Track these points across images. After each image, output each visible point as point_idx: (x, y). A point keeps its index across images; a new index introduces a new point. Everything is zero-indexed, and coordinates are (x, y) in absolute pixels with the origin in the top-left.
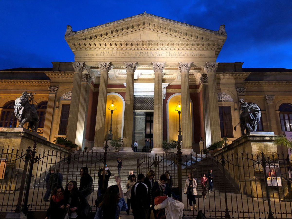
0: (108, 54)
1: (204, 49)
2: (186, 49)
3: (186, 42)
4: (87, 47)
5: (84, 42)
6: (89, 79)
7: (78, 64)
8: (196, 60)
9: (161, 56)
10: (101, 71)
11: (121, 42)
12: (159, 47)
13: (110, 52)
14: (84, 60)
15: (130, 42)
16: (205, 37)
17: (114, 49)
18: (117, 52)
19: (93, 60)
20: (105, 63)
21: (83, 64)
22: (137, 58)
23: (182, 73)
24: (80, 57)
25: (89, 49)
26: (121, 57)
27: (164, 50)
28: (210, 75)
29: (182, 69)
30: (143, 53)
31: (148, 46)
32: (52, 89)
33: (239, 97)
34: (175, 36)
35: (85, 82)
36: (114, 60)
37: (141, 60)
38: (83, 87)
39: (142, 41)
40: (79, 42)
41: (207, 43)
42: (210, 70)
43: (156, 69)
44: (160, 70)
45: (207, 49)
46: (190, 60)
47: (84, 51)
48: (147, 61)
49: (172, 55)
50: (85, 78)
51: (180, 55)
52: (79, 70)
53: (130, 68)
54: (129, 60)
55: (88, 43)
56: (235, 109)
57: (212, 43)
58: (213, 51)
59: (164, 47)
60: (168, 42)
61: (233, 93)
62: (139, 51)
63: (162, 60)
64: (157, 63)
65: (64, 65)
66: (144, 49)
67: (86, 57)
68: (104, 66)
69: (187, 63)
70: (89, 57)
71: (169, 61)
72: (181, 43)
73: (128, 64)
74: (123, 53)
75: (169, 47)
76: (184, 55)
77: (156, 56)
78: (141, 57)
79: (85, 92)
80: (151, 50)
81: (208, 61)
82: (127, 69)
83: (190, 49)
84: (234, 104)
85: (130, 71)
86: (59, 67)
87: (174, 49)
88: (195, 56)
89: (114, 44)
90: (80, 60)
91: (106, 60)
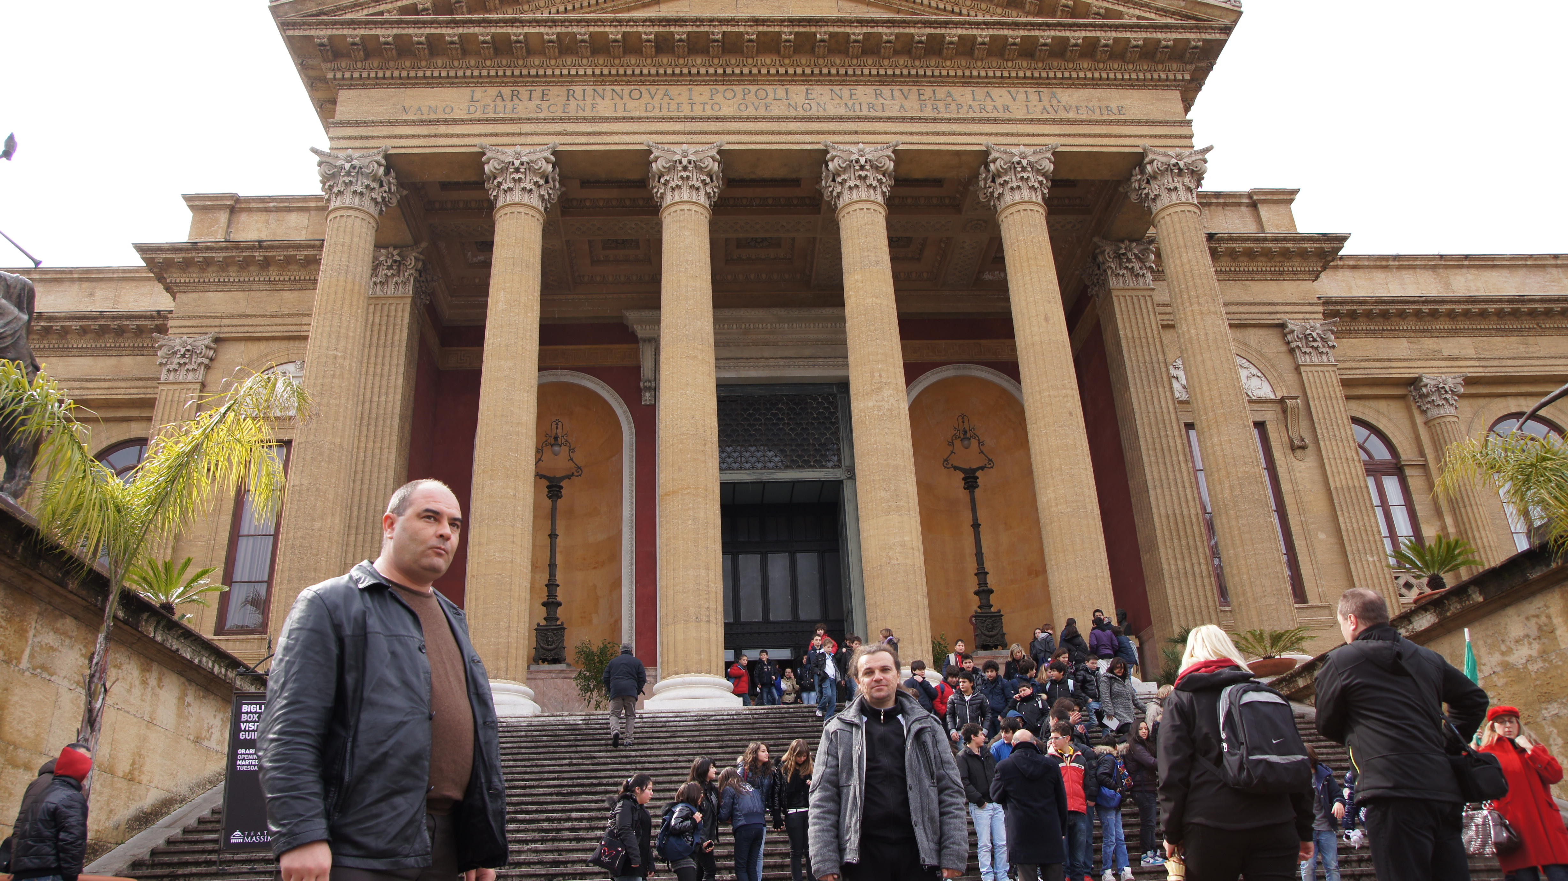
0: (537, 102)
1: (1119, 76)
2: (1013, 74)
3: (1016, 33)
4: (408, 64)
5: (395, 31)
6: (417, 275)
7: (349, 159)
8: (1080, 136)
9: (872, 113)
10: (500, 203)
11: (624, 29)
12: (855, 61)
13: (556, 92)
14: (389, 137)
15: (681, 26)
16: (1121, 8)
17: (581, 72)
18: (601, 92)
19: (447, 136)
20: (526, 150)
21: (383, 162)
22: (723, 119)
23: (1003, 205)
24: (366, 124)
25: (425, 77)
26: (625, 119)
27: (883, 80)
28: (1167, 219)
29: (1006, 182)
30: (762, 94)
31: (790, 57)
32: (183, 351)
33: (1304, 374)
34: (945, 10)
35: (390, 290)
36: (583, 134)
37: (751, 133)
38: (377, 320)
39: (757, 21)
40: (362, 32)
41: (1137, 37)
42: (1169, 190)
43: (845, 181)
44: (875, 188)
45: (1134, 76)
46: (1048, 135)
47: (392, 91)
48: (790, 138)
49: (935, 109)
50: (390, 268)
51: (983, 109)
52: (357, 199)
53: (682, 177)
54: (674, 133)
55: (416, 36)
56: (1291, 440)
57: (1165, 39)
58: (1168, 88)
59: (886, 62)
60: (912, 30)
61: (1265, 350)
62: (734, 87)
63: (879, 133)
64: (854, 149)
65: (259, 210)
66: (764, 71)
67: (405, 123)
68: (517, 170)
69: (1029, 151)
70: (422, 122)
71: (924, 139)
72: (986, 36)
73: (669, 157)
74: (636, 94)
75: (917, 63)
76: (1006, 108)
77: (842, 112)
78: (748, 119)
79: (388, 354)
80: (806, 80)
81: (1148, 142)
82: (667, 182)
83: (1040, 78)
84: (1285, 411)
85: (685, 194)
86: (229, 226)
87: (948, 76)
88: (1072, 115)
89: (583, 41)
90: (362, 138)
91: (532, 134)
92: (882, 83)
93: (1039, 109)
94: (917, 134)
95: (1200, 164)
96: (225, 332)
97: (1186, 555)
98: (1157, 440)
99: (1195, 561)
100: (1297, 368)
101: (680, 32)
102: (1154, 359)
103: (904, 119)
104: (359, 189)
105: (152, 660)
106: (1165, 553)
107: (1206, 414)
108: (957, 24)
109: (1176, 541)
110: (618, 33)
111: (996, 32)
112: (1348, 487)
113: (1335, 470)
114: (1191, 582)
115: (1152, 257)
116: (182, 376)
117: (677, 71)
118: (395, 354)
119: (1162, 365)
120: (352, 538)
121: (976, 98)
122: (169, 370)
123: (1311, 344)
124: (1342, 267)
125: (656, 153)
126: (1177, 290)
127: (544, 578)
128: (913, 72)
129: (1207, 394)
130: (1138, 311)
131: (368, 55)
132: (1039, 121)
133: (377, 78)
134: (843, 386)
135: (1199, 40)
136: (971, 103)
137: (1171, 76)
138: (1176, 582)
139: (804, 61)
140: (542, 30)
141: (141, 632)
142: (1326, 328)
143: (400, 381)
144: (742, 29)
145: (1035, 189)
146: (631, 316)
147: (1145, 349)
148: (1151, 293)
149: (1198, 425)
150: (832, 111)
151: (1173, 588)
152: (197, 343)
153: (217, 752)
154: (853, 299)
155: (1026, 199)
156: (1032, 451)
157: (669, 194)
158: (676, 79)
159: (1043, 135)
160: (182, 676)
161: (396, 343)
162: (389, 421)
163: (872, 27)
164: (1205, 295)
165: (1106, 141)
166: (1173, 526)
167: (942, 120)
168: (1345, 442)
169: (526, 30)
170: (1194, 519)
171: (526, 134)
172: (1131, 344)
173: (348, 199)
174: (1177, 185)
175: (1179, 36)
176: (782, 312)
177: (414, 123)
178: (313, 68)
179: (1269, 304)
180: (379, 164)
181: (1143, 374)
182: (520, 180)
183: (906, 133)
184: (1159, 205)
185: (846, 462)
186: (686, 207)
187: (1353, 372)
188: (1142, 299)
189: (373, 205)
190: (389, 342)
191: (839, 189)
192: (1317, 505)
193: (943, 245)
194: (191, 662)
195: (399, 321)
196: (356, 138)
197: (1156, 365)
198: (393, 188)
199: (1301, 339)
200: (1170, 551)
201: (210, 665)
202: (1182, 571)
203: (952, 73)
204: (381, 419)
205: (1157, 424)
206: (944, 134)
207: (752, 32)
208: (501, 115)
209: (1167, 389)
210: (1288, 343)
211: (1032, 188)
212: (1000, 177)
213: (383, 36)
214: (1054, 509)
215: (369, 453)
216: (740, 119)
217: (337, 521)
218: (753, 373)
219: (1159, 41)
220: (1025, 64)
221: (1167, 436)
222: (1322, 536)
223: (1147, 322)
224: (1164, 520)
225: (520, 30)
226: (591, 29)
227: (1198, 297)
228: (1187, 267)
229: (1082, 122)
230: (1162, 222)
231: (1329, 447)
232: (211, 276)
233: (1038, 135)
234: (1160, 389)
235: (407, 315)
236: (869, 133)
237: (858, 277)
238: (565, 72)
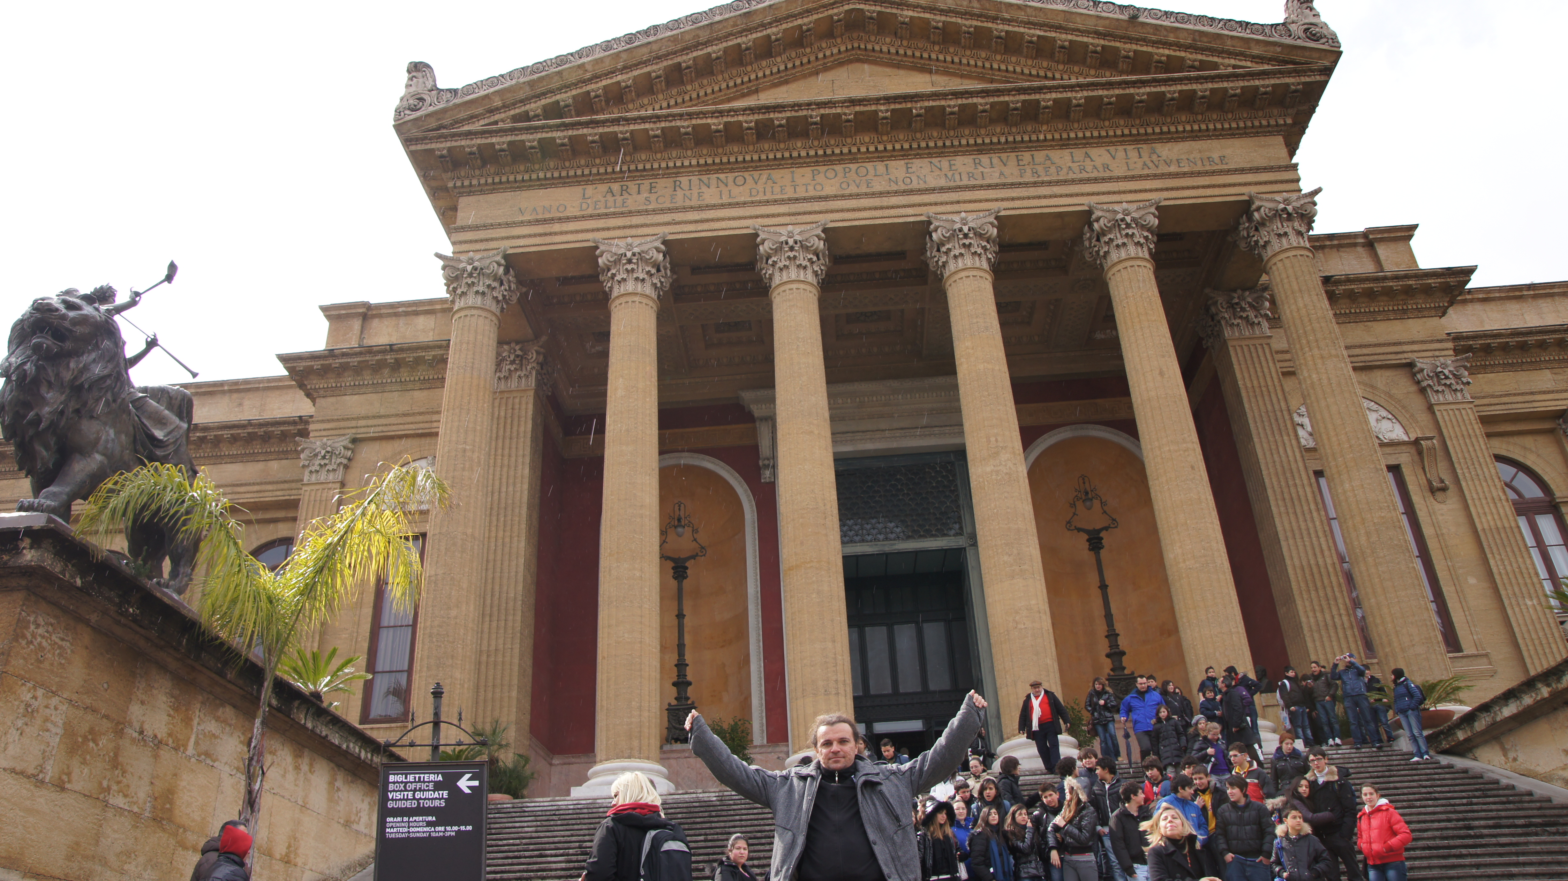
0: (646, 195)
1: (1219, 126)
2: (1111, 133)
3: (1111, 92)
4: (522, 168)
5: (509, 138)
6: (539, 368)
7: (471, 261)
8: (1183, 188)
9: (973, 182)
10: (615, 293)
11: (725, 119)
12: (952, 133)
13: (663, 185)
14: (508, 238)
15: (780, 112)
16: (1216, 59)
17: (686, 163)
18: (706, 181)
19: (561, 233)
20: (637, 241)
21: (503, 262)
22: (826, 198)
23: (1109, 263)
24: (485, 227)
25: (538, 179)
26: (731, 205)
27: (981, 149)
28: (1279, 265)
29: (1111, 240)
30: (863, 171)
31: (887, 134)
32: (323, 452)
33: (1438, 413)
34: (1038, 76)
35: (513, 384)
36: (691, 222)
37: (854, 210)
38: (502, 414)
39: (853, 102)
40: (479, 141)
41: (1234, 86)
42: (1279, 235)
43: (949, 250)
44: (979, 255)
45: (1234, 125)
46: (1151, 190)
47: (508, 195)
48: (892, 212)
49: (1035, 173)
50: (512, 362)
51: (1083, 169)
52: (479, 298)
53: (789, 257)
54: (779, 215)
55: (529, 141)
56: (1429, 482)
57: (1263, 86)
58: (1270, 133)
59: (983, 131)
60: (1007, 98)
61: (1393, 391)
62: (835, 167)
63: (980, 201)
64: (956, 218)
65: (389, 315)
66: (863, 149)
67: (522, 223)
68: (630, 261)
69: (1132, 207)
70: (538, 222)
71: (1026, 203)
72: (1081, 98)
73: (775, 238)
74: (740, 181)
75: (1014, 130)
76: (1106, 167)
77: (943, 182)
78: (851, 196)
79: (514, 446)
80: (905, 154)
81: (1253, 190)
82: (775, 263)
83: (1138, 134)
84: (1420, 453)
85: (793, 273)
86: (362, 332)
87: (1045, 140)
88: (1173, 169)
89: (687, 134)
90: (482, 241)
91: (642, 226)
92: (981, 152)
93: (1140, 164)
94: (1018, 199)
95: (1309, 207)
96: (362, 433)
97: (1325, 607)
98: (1285, 490)
99: (1335, 612)
100: (1430, 408)
101: (780, 118)
102: (1277, 407)
103: (1004, 186)
104: (481, 289)
105: (304, 746)
106: (1302, 605)
107: (1335, 459)
108: (1051, 89)
109: (1313, 593)
110: (720, 124)
111: (1091, 94)
112: (1497, 528)
113: (1480, 511)
114: (1332, 634)
115: (1267, 304)
116: (323, 476)
117: (779, 155)
118: (521, 445)
119: (1285, 413)
120: (486, 625)
121: (1075, 159)
122: (311, 472)
123: (1443, 382)
124: (1472, 301)
125: (762, 236)
126: (1294, 335)
127: (673, 658)
128: (1010, 139)
129: (1334, 439)
130: (1255, 360)
131: (484, 163)
132: (1140, 177)
133: (494, 183)
134: (960, 453)
135: (1299, 84)
136: (1070, 164)
137: (1272, 122)
138: (1316, 635)
139: (901, 137)
140: (647, 126)
141: (293, 719)
142: (1459, 364)
143: (527, 471)
144: (839, 110)
145: (1141, 245)
146: (747, 396)
147: (1266, 398)
148: (1268, 341)
149: (1327, 473)
150: (932, 183)
151: (1314, 641)
152: (336, 445)
153: (366, 835)
154: (965, 366)
155: (1133, 255)
156: (1156, 507)
157: (777, 275)
158: (778, 163)
159: (1146, 191)
160: (332, 761)
161: (522, 435)
162: (517, 511)
163: (967, 98)
164: (1325, 339)
165: (1209, 192)
166: (1309, 577)
167: (1042, 184)
168: (1490, 482)
169: (632, 127)
170: (1331, 569)
171: (637, 226)
172: (1251, 394)
173: (472, 300)
174: (1287, 230)
175: (1277, 81)
176: (895, 384)
177: (530, 223)
178: (434, 178)
179: (1395, 344)
180: (499, 264)
181: (1266, 424)
182: (633, 270)
183: (1007, 199)
184: (1270, 252)
185: (967, 530)
186: (794, 286)
187: (1492, 408)
188: (1259, 347)
189: (494, 304)
190: (515, 434)
191: (944, 259)
192: (1464, 548)
193: (1052, 307)
194: (339, 747)
195: (523, 413)
196: (476, 241)
197: (1279, 414)
198: (513, 286)
199: (1431, 378)
200: (1307, 603)
201: (357, 750)
202: (1322, 624)
203: (1049, 137)
204: (510, 509)
205: (1284, 473)
206: (1045, 197)
207: (849, 113)
208: (612, 210)
209: (1292, 437)
210: (1418, 382)
211: (1138, 244)
212: (1104, 235)
213: (498, 143)
214: (1181, 565)
215: (500, 541)
216: (843, 197)
217: (472, 608)
218: (869, 446)
219: (1257, 88)
220: (1122, 122)
221: (1295, 485)
222: (1472, 581)
223: (1266, 370)
224: (1299, 571)
225: (626, 128)
226: (694, 122)
227: (1317, 341)
228: (1303, 312)
229: (1184, 175)
230: (1274, 268)
231: (1472, 488)
232: (348, 380)
233: (1141, 191)
234: (1285, 438)
235: (531, 406)
236: (970, 202)
237: (968, 344)
238: (671, 164)
